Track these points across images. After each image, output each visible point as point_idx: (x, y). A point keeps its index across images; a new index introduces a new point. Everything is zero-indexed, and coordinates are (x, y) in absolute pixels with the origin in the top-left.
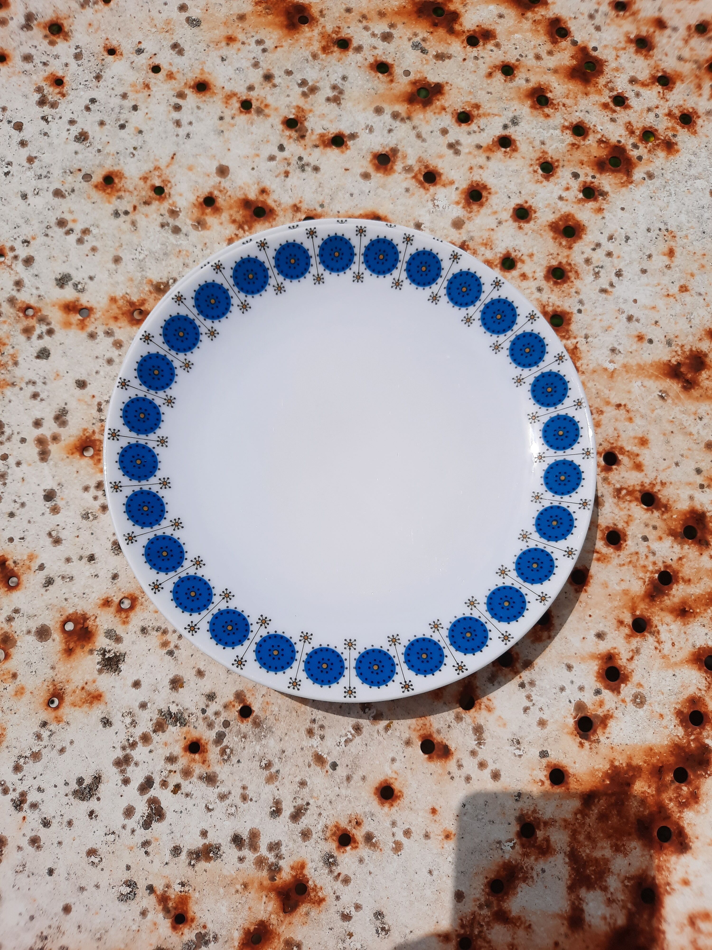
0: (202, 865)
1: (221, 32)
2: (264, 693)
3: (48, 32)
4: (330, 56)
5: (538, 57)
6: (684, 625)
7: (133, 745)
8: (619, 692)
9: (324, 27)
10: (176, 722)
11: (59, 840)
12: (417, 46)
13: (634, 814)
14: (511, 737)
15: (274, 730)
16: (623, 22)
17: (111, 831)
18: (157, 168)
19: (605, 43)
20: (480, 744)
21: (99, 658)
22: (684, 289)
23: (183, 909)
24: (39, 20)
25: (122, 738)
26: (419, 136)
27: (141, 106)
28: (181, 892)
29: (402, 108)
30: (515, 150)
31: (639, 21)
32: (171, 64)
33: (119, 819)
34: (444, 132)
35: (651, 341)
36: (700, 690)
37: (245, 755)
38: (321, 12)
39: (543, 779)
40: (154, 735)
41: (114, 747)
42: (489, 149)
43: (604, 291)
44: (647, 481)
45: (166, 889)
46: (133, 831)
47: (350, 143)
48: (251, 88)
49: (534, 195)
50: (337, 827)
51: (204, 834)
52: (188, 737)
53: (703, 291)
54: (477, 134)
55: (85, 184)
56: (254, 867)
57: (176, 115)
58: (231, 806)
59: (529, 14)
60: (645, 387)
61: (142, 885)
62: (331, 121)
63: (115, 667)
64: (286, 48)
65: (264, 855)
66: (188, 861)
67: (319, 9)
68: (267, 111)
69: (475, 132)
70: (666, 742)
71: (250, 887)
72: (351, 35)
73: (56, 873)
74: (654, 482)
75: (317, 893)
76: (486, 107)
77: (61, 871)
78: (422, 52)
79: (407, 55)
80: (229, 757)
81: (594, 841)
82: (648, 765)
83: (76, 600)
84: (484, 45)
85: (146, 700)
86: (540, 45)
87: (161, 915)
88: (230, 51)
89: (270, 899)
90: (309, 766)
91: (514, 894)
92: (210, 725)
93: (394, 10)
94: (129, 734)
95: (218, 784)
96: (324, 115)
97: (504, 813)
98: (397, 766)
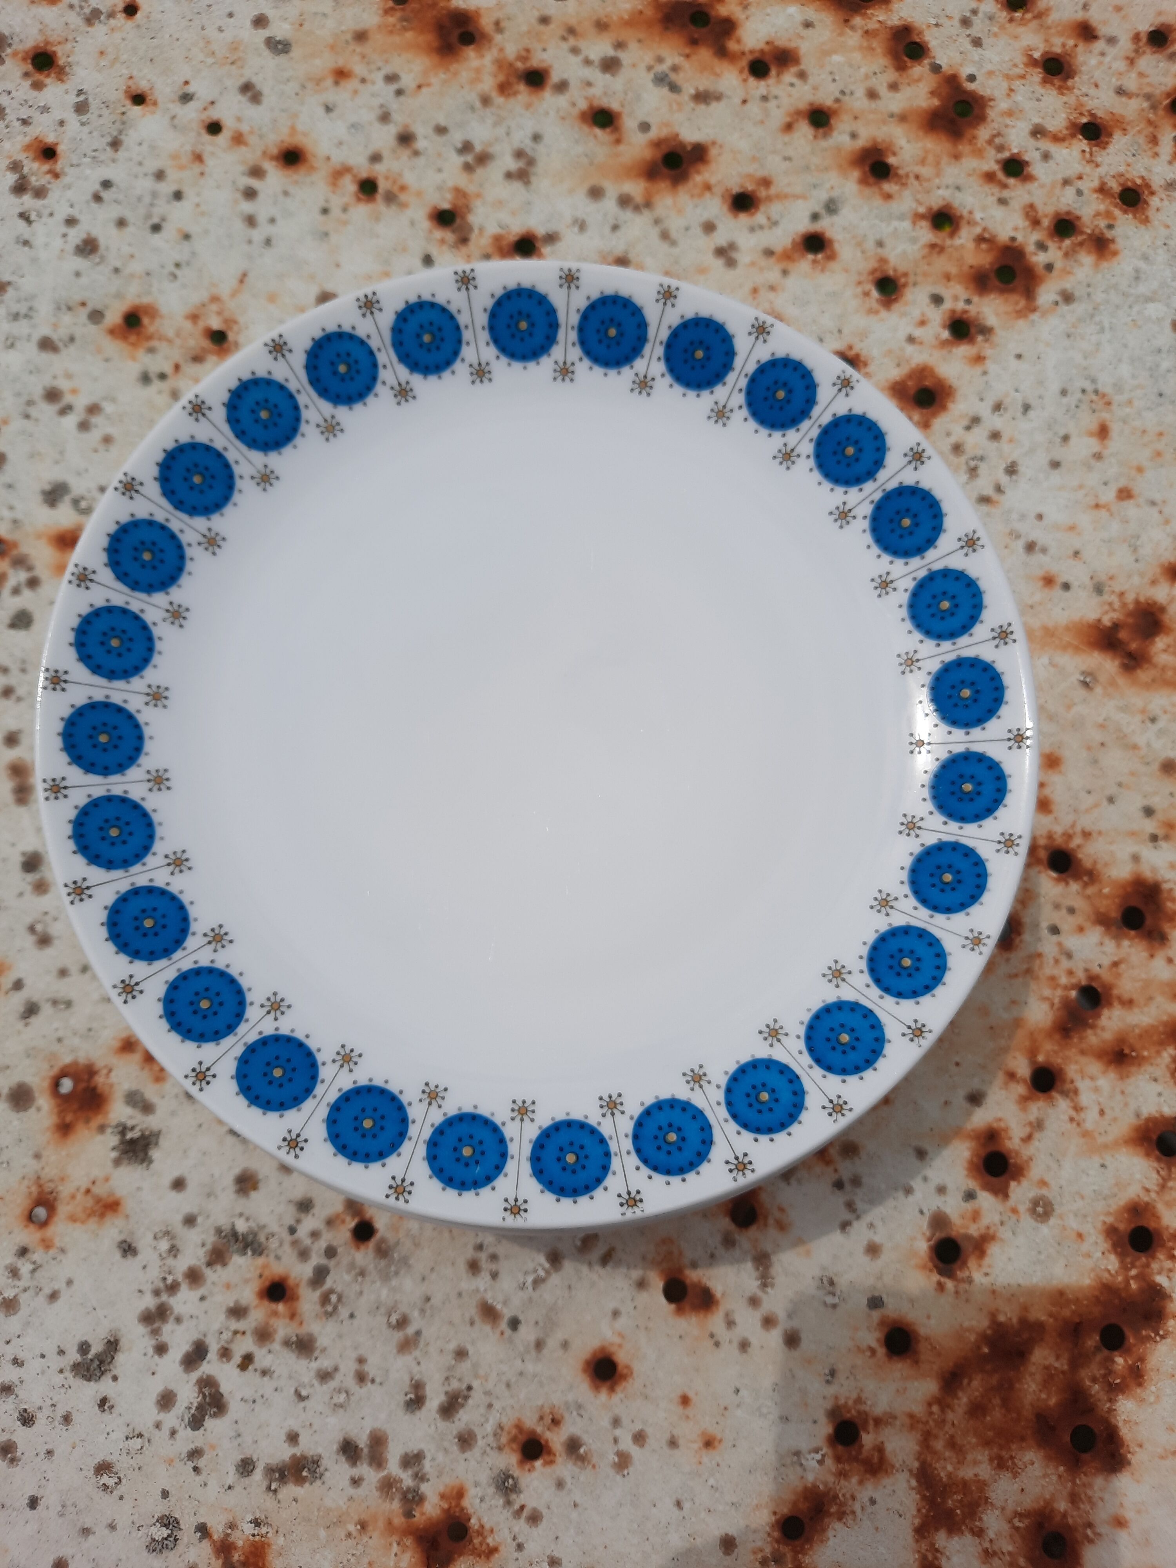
0: (290, 1490)
1: (324, 63)
3: (29, 67)
4: (512, 100)
5: (872, 95)
6: (1122, 1078)
7: (173, 1288)
8: (1006, 1196)
9: (501, 50)
10: (246, 1247)
11: (49, 1447)
12: (662, 80)
13: (1032, 1405)
14: (818, 1273)
15: (411, 1262)
16: (1021, 30)
17: (136, 1432)
18: (215, 299)
19: (989, 67)
20: (764, 1285)
21: (115, 1140)
22: (1125, 494)
23: (256, 1564)
24: (14, 47)
25: (154, 1273)
26: (665, 236)
27: (189, 192)
28: (254, 1535)
29: (635, 188)
30: (832, 257)
31: (1049, 28)
32: (239, 119)
33: (150, 1412)
34: (709, 227)
35: (1066, 586)
36: (1147, 1190)
37: (362, 1306)
38: (497, 23)
39: (874, 1344)
40: (208, 1273)
41: (140, 1291)
42: (787, 256)
43: (985, 500)
44: (1058, 830)
45: (229, 1531)
46: (173, 1433)
47: (546, 250)
48: (376, 158)
49: (863, 335)
50: (519, 1427)
51: (293, 1438)
52: (267, 1273)
53: (1157, 497)
54: (766, 230)
55: (92, 329)
56: (377, 1494)
57: (247, 207)
58: (339, 1392)
59: (858, 21)
60: (1054, 666)
61: (188, 1524)
62: (513, 213)
63: (141, 1155)
64: (436, 88)
65: (394, 1474)
66: (265, 1484)
67: (493, 19)
68: (403, 197)
69: (761, 227)
70: (1088, 1282)
71: (370, 1528)
72: (549, 62)
73: (42, 1504)
74: (1071, 832)
75: (485, 1538)
76: (781, 184)
77: (50, 1500)
78: (670, 90)
79: (645, 95)
80: (335, 1308)
81: (961, 1450)
82: (1056, 1319)
83: (76, 1041)
84: (778, 75)
85: (195, 1210)
86: (875, 73)
88: (340, 95)
89: (404, 1549)
90: (472, 1323)
91: (822, 1542)
92: (304, 1255)
93: (622, 19)
94: (166, 1268)
95: (316, 1354)
96: (500, 202)
97: (806, 1405)
98: (622, 1323)
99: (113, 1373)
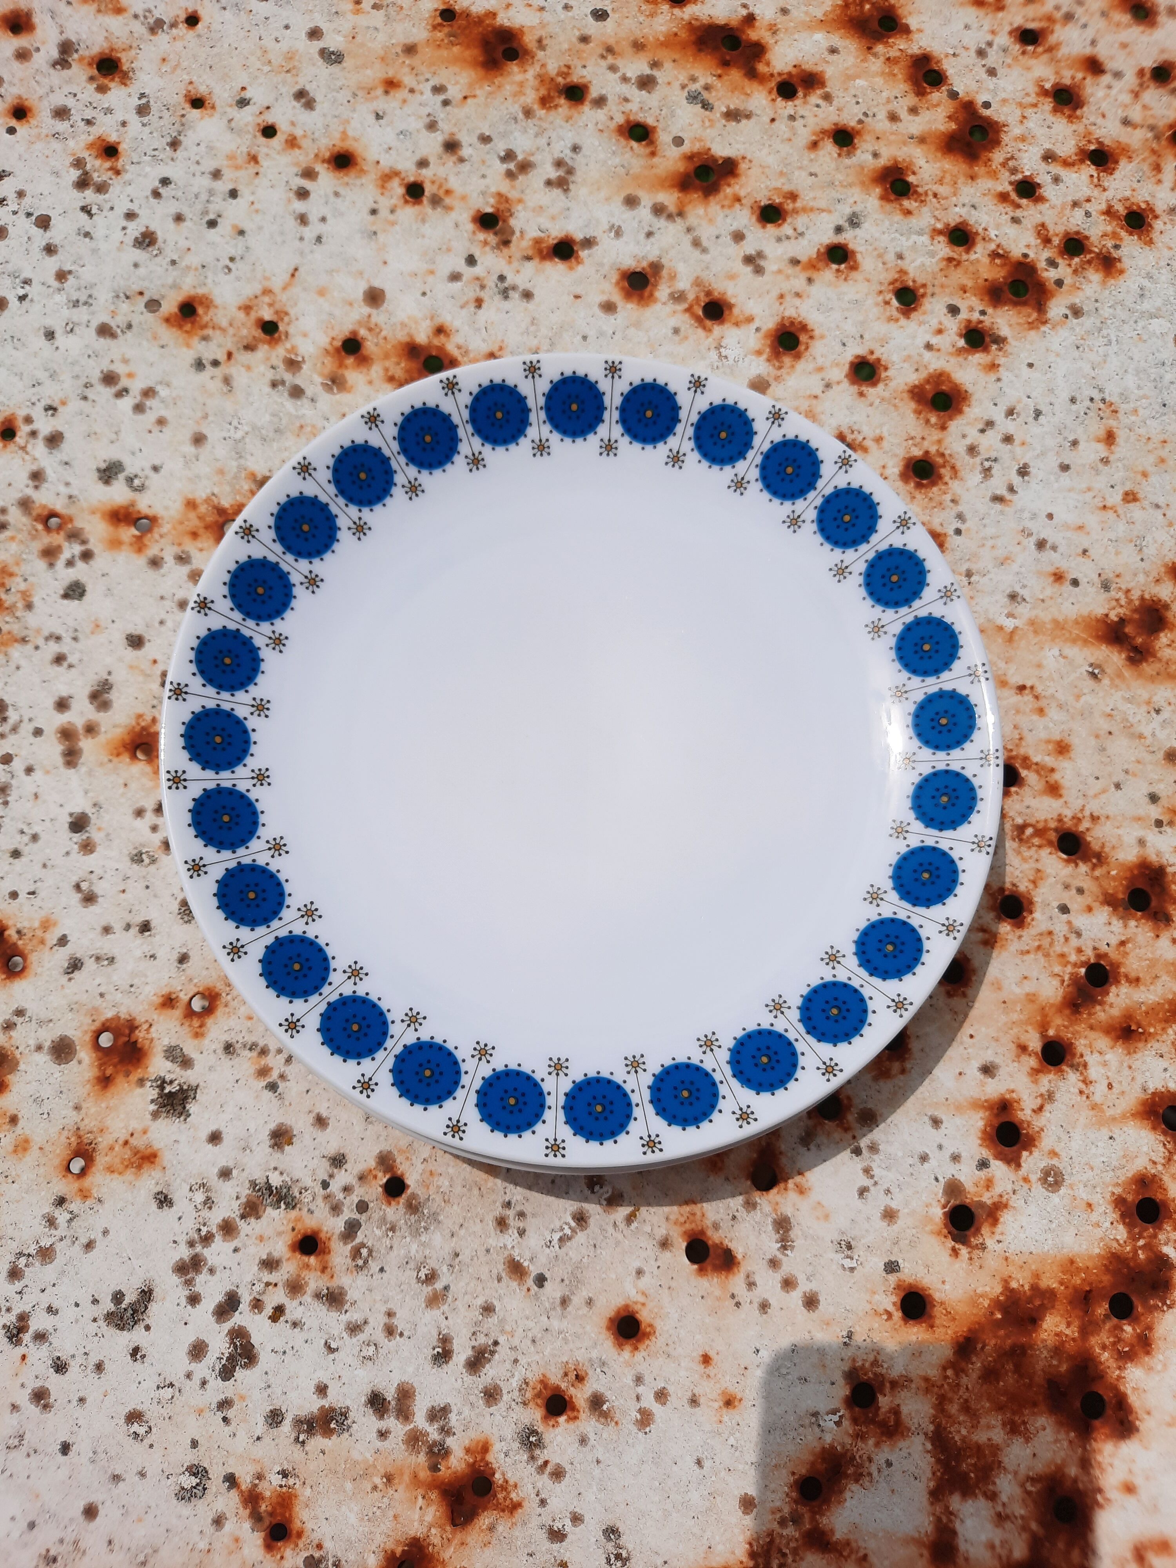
0: (318, 1442)
1: (375, 73)
2: (425, 1155)
3: (95, 72)
4: (553, 113)
5: (893, 117)
6: (1129, 1053)
7: (207, 1239)
8: (1019, 1166)
9: (543, 66)
10: (279, 1201)
11: (81, 1394)
12: (695, 98)
13: (1043, 1370)
14: (837, 1237)
15: (441, 1218)
16: (1033, 62)
17: (167, 1382)
18: (267, 292)
19: (1003, 95)
20: (784, 1248)
21: (154, 1093)
22: (1131, 497)
23: (283, 1515)
24: (81, 52)
25: (189, 1226)
26: (696, 243)
27: (243, 190)
28: (281, 1486)
29: (669, 198)
30: (854, 268)
31: (1059, 61)
32: (293, 124)
33: (181, 1362)
34: (738, 237)
35: (1075, 583)
36: (1154, 1163)
37: (392, 1260)
38: (540, 41)
39: (891, 1308)
40: (242, 1224)
41: (175, 1242)
42: (812, 266)
43: (998, 499)
44: (1068, 813)
46: (204, 1383)
47: (583, 254)
48: (423, 163)
49: (884, 341)
50: (543, 1382)
51: (322, 1390)
52: (299, 1226)
53: (1162, 501)
54: (792, 240)
55: (149, 316)
56: (403, 1447)
57: (299, 206)
58: (368, 1345)
59: (880, 48)
60: (1065, 657)
61: (216, 1474)
62: (553, 218)
63: (180, 1108)
64: (481, 99)
65: (420, 1427)
66: (294, 1435)
67: (536, 37)
68: (448, 201)
69: (788, 238)
70: (1097, 1251)
71: (396, 1481)
72: (588, 78)
73: (74, 1449)
74: (1080, 816)
75: (509, 1493)
76: (807, 198)
77: (82, 1447)
78: (703, 107)
79: (679, 112)
80: (366, 1262)
81: (975, 1415)
82: (1067, 1287)
83: (119, 996)
84: (805, 96)
85: (231, 1164)
86: (896, 98)
87: (247, 1525)
88: (390, 104)
89: (430, 1502)
90: (499, 1280)
91: (839, 1502)
92: (336, 1209)
93: (658, 40)
94: (201, 1220)
95: (346, 1307)
96: (541, 207)
97: (824, 1366)
98: (645, 1282)
99: (145, 1323)
